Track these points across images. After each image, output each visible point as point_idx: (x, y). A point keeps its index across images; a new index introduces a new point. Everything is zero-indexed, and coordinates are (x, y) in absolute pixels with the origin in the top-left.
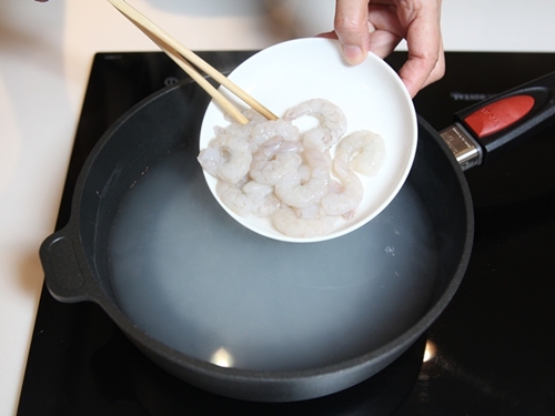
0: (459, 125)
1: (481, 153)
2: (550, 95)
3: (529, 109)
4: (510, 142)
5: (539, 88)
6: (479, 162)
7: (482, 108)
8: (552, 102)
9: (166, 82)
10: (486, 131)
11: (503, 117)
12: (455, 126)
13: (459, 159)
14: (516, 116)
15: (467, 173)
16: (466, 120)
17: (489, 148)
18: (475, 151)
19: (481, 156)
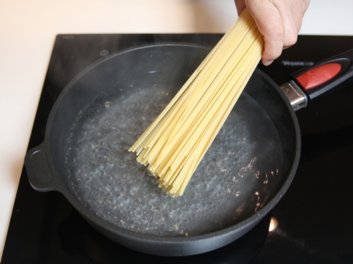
0: (293, 82)
1: (306, 99)
2: (351, 63)
3: (337, 72)
5: (344, 59)
6: (305, 105)
7: (307, 71)
9: (101, 54)
10: (310, 86)
11: (321, 77)
12: (290, 82)
13: (292, 103)
14: (329, 77)
15: (297, 112)
16: (298, 79)
17: (312, 96)
18: (303, 98)
19: (307, 102)
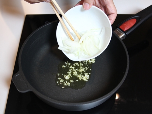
0: (118, 29)
1: (125, 35)
2: (140, 18)
3: (135, 22)
4: (132, 31)
6: (125, 38)
7: (123, 23)
8: (141, 19)
9: (45, 23)
10: (125, 29)
11: (128, 26)
12: (117, 29)
13: (120, 37)
14: (132, 24)
15: (123, 40)
16: (120, 27)
17: (127, 34)
18: (123, 35)
19: (125, 36)
